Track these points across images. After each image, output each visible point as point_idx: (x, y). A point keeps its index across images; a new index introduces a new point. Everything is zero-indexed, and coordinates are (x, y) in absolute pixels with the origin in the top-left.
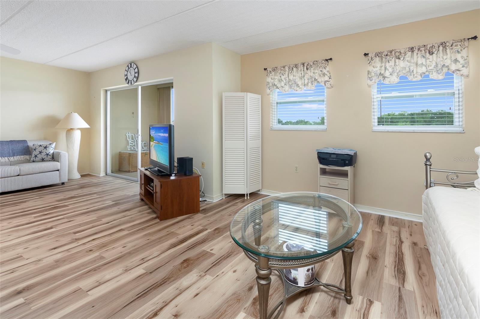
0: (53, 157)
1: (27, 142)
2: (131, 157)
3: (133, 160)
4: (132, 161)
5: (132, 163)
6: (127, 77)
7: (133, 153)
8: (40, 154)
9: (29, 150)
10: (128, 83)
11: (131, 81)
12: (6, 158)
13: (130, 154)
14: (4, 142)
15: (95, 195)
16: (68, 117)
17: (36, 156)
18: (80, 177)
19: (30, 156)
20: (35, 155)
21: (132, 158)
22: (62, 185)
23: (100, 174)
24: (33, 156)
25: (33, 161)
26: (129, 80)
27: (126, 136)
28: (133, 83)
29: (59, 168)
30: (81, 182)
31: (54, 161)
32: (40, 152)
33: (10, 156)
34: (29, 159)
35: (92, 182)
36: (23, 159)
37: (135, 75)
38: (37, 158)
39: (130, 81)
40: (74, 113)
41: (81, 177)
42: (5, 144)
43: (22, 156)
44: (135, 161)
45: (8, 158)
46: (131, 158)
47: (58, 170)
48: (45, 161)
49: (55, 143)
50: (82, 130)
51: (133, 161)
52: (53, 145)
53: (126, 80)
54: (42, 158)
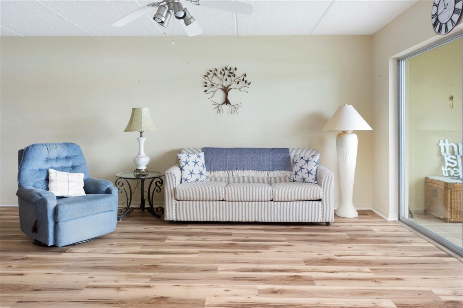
0: (316, 178)
1: (289, 151)
2: (449, 192)
3: (453, 198)
4: (451, 199)
5: (451, 203)
6: (437, 20)
7: (453, 184)
8: (301, 171)
9: (291, 163)
10: (439, 31)
11: (446, 24)
12: (266, 172)
13: (446, 184)
14: (266, 150)
15: (367, 269)
16: (339, 112)
17: (296, 174)
18: (356, 214)
19: (291, 172)
21: (451, 193)
22: (326, 225)
23: (387, 216)
24: (294, 172)
25: (294, 181)
26: (441, 24)
27: (440, 147)
28: (450, 27)
29: (321, 196)
30: (356, 226)
31: (317, 183)
32: (301, 168)
33: (270, 170)
34: (289, 176)
35: (372, 231)
36: (282, 176)
37: (455, 8)
38: (297, 176)
39: (444, 26)
40: (348, 105)
41: (359, 214)
42: (266, 153)
43: (282, 172)
44: (459, 201)
45: (268, 173)
46: (449, 194)
47: (320, 200)
48: (306, 182)
49: (319, 155)
50: (360, 134)
51: (453, 201)
52: (317, 159)
53: (435, 25)
54: (303, 178)
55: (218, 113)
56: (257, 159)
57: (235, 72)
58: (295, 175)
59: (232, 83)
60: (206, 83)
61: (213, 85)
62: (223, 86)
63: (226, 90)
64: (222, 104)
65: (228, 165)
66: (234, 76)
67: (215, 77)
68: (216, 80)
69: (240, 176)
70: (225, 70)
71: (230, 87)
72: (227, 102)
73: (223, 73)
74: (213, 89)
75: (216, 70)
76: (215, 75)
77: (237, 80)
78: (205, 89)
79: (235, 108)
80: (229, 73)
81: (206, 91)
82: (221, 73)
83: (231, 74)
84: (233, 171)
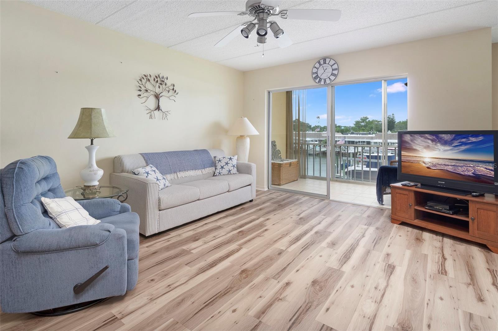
1: (208, 151)
8: (227, 165)
9: (213, 161)
19: (215, 167)
20: (221, 166)
22: (250, 202)
24: (219, 167)
25: (220, 174)
32: (227, 164)
33: (202, 168)
38: (223, 169)
40: (244, 117)
45: (201, 171)
47: (250, 185)
48: (231, 173)
54: (229, 170)
55: (150, 118)
56: (191, 160)
57: (166, 81)
58: (221, 169)
59: (164, 90)
60: (140, 87)
61: (147, 91)
62: (156, 92)
63: (157, 97)
64: (155, 110)
65: (172, 168)
66: (166, 85)
67: (148, 82)
68: (149, 86)
69: (183, 177)
70: (158, 78)
71: (161, 95)
72: (158, 108)
73: (156, 80)
74: (146, 94)
75: (150, 76)
76: (149, 80)
77: (167, 89)
78: (139, 93)
79: (165, 115)
80: (160, 81)
81: (140, 95)
82: (154, 80)
83: (162, 82)
84: (178, 173)
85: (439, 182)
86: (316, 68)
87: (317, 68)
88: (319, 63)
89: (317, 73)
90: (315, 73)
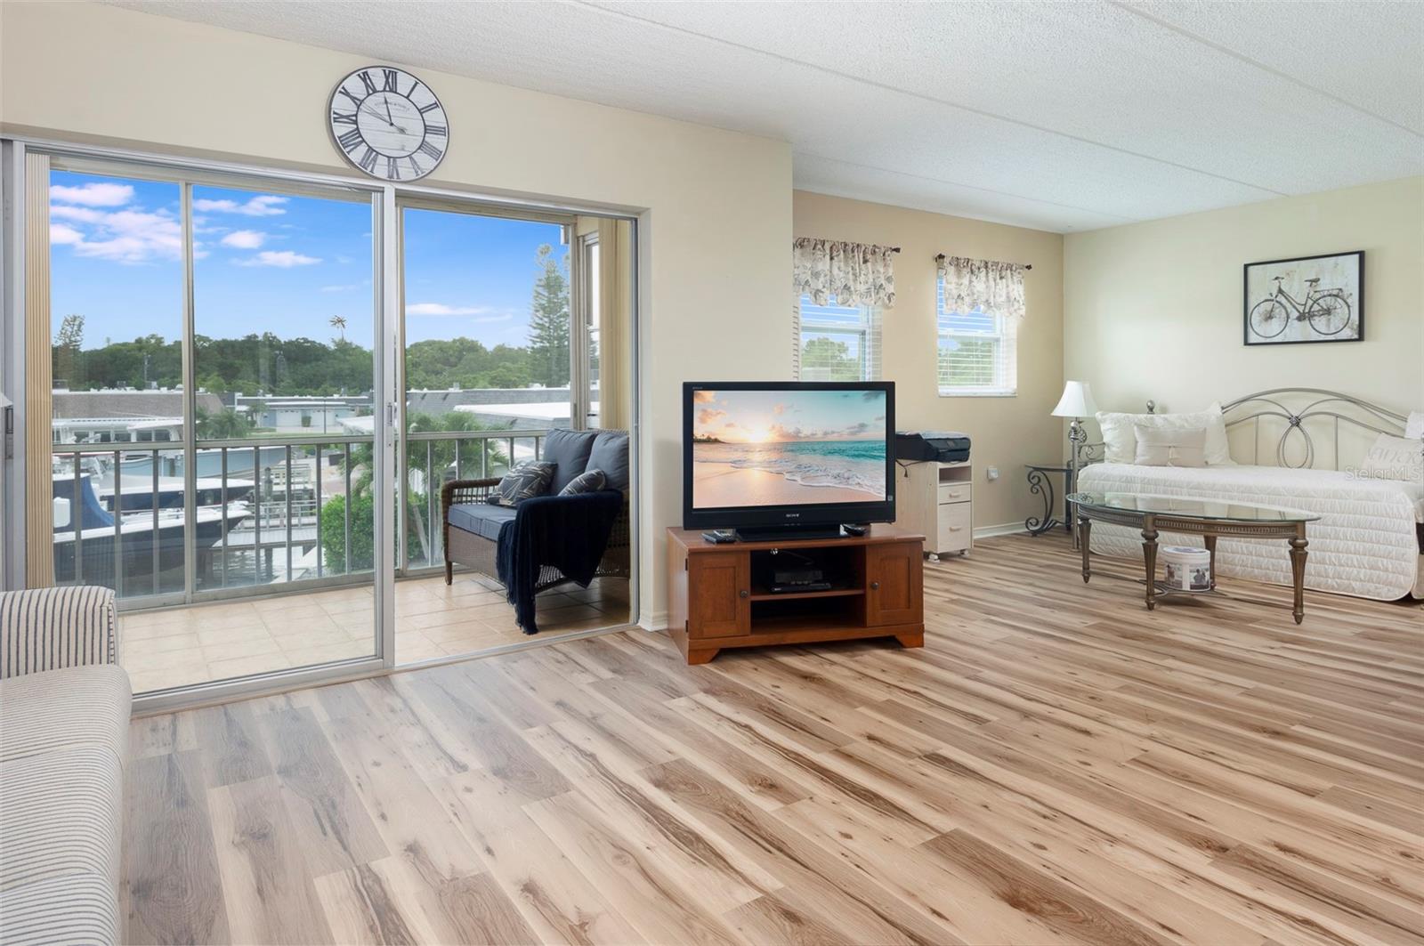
85: (788, 516)
86: (346, 93)
87: (353, 99)
88: (364, 80)
89: (355, 122)
90: (347, 117)
